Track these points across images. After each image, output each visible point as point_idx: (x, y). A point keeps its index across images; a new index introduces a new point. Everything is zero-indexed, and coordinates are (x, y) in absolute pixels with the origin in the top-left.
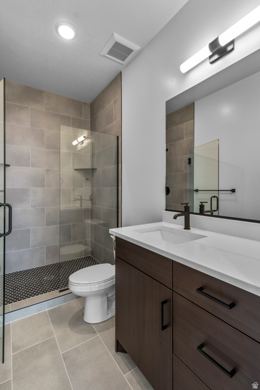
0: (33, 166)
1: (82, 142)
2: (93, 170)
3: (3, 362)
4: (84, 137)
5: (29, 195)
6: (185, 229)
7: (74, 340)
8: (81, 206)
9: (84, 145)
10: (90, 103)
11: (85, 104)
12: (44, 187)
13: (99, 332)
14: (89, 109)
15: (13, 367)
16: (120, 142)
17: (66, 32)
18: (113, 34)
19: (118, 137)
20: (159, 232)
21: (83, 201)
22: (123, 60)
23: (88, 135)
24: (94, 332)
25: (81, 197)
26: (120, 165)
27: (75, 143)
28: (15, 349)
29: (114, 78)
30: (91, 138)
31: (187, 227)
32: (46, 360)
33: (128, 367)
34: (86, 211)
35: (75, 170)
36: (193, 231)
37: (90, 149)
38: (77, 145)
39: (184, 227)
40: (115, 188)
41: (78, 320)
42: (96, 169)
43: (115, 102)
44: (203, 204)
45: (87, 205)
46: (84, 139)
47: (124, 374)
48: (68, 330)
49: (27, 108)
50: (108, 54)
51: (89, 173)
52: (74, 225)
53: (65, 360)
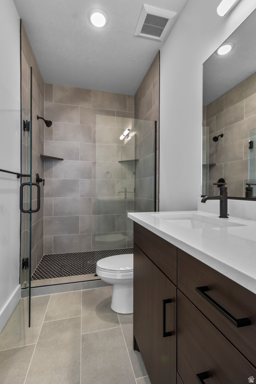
0: (82, 159)
1: (128, 135)
2: (136, 161)
3: (29, 327)
4: (129, 130)
5: (79, 186)
6: (220, 217)
7: (97, 324)
8: (126, 198)
9: (129, 138)
10: (134, 95)
11: (129, 96)
12: (91, 178)
13: (122, 323)
14: (133, 102)
15: (41, 334)
16: (158, 126)
17: (98, 20)
18: (143, 6)
19: (156, 122)
20: (189, 221)
21: (127, 193)
22: (159, 35)
23: (132, 128)
24: (117, 322)
25: (126, 189)
26: (158, 151)
27: (122, 138)
28: (47, 318)
29: (153, 60)
30: (135, 131)
31: (224, 214)
32: (67, 336)
33: (142, 371)
34: (130, 202)
35: (119, 162)
36: (231, 219)
37: (134, 141)
38: (124, 139)
39: (219, 215)
40: (153, 177)
41: (105, 306)
42: (138, 160)
43: (154, 86)
44: (251, 186)
45: (131, 196)
46: (129, 132)
47: (136, 378)
48: (94, 313)
49: (77, 107)
50: (142, 32)
51: (133, 164)
52: (118, 216)
53: (83, 341)
